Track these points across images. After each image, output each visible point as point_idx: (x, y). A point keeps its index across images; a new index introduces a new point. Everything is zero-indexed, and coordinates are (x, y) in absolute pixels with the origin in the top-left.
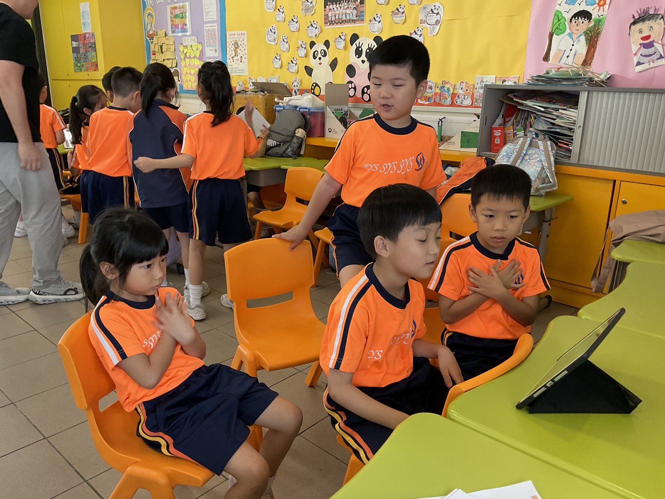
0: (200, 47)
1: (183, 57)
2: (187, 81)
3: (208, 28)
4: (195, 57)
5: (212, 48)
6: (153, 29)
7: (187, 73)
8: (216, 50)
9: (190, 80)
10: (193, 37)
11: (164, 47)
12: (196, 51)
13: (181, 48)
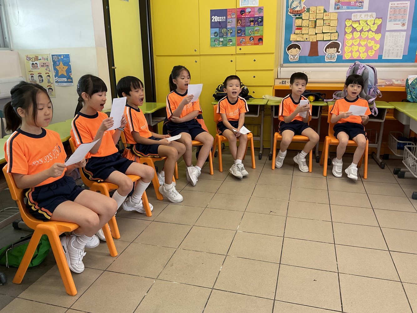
0: (379, 22)
1: (348, 30)
2: (352, 52)
3: (396, 5)
4: (370, 30)
5: (399, 22)
6: (303, 5)
7: (353, 44)
8: (404, 25)
9: (358, 51)
10: (369, 14)
11: (319, 22)
12: (372, 26)
13: (348, 23)
